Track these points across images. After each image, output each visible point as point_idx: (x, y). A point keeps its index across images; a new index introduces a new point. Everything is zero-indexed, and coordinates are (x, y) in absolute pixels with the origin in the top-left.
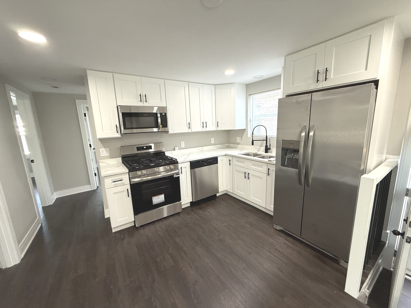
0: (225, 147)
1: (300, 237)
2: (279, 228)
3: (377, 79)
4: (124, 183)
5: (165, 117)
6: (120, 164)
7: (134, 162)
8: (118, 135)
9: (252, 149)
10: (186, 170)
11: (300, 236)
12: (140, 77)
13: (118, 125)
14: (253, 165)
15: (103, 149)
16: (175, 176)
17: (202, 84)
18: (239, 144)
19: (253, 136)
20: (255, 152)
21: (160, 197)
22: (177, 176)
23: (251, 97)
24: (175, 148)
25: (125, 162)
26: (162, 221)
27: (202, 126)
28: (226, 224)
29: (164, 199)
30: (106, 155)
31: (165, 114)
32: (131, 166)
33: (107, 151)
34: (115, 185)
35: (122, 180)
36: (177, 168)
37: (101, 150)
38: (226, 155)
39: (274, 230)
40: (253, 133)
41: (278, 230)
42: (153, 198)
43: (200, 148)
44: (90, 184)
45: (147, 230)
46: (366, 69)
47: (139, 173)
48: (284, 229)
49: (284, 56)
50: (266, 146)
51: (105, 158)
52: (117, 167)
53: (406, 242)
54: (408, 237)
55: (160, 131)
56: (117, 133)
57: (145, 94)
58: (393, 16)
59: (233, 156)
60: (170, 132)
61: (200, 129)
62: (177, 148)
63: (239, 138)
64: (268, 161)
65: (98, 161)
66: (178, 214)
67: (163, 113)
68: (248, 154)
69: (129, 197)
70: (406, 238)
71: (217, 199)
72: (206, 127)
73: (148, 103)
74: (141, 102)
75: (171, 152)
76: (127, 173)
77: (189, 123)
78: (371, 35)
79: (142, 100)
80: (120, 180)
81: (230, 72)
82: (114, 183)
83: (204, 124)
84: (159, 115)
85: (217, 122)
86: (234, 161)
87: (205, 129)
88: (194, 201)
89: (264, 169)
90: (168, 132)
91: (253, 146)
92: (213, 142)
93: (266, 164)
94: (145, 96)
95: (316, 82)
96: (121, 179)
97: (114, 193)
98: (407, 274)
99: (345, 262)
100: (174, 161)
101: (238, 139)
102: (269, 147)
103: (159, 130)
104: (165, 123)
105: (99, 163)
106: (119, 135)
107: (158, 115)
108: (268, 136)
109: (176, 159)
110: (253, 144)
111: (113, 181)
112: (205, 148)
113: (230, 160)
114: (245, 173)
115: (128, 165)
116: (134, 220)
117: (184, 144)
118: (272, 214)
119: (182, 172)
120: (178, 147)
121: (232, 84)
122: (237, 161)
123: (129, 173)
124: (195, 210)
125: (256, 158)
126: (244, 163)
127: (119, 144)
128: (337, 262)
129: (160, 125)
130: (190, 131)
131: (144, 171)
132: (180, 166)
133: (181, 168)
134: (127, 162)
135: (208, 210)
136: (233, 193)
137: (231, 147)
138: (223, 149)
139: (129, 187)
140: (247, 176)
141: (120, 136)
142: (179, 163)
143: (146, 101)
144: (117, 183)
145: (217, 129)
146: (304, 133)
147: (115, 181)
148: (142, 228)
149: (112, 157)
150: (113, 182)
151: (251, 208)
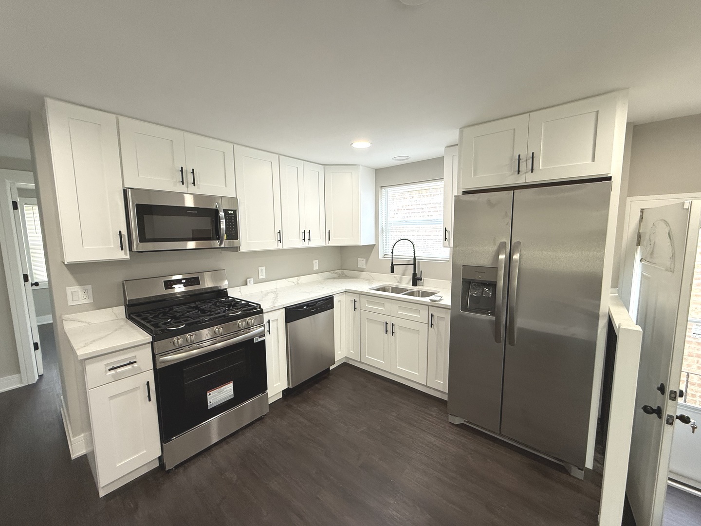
0: (336, 275)
1: (500, 434)
2: (458, 421)
3: (609, 176)
4: (139, 368)
5: (233, 218)
6: (122, 323)
7: (160, 316)
8: (124, 255)
9: (389, 280)
10: (277, 324)
11: (499, 432)
12: (182, 133)
13: (125, 232)
14: (401, 308)
15: (77, 289)
16: (257, 340)
17: (302, 161)
18: (362, 270)
19: (392, 258)
20: (395, 284)
21: (225, 390)
22: (260, 340)
23: (383, 190)
24: (248, 280)
25: (138, 316)
26: (227, 443)
27: (302, 237)
28: (365, 428)
29: (233, 393)
30: (85, 302)
31: (235, 211)
32: (156, 326)
33: (85, 291)
34: (113, 376)
35: (135, 362)
36: (261, 324)
37: (69, 290)
38: (345, 292)
39: (450, 427)
40: (392, 253)
41: (457, 426)
42: (208, 394)
43: (295, 279)
44: (19, 372)
45: (193, 470)
46: (593, 160)
47: (179, 340)
48: (466, 422)
49: (460, 127)
50: (414, 275)
51: (80, 309)
52: (116, 330)
53: (667, 423)
54: (668, 415)
55: (222, 246)
56: (122, 249)
57: (193, 170)
58: (628, 88)
59: (361, 294)
60: (243, 249)
61: (298, 244)
62: (251, 281)
63: (362, 259)
64: (430, 301)
65: (61, 317)
66: (261, 419)
67: (231, 210)
68: (383, 289)
69: (150, 400)
70: (666, 417)
71: (331, 377)
72: (310, 239)
73: (198, 188)
74: (183, 184)
75: (240, 289)
76: (149, 343)
77: (280, 233)
78: (598, 111)
79: (184, 182)
80: (128, 362)
81: (361, 144)
82: (113, 372)
83: (306, 235)
84: (222, 214)
85: (327, 231)
86: (365, 303)
87: (307, 244)
88: (290, 387)
89: (423, 316)
90: (237, 249)
91: (393, 275)
92: (316, 267)
93: (427, 306)
94: (193, 173)
95: (517, 173)
96: (132, 361)
97: (111, 398)
98: (670, 479)
99: (579, 469)
100: (255, 308)
101: (361, 263)
102: (418, 276)
103: (221, 244)
104: (233, 232)
105: (64, 322)
106: (126, 254)
107: (220, 213)
108: (416, 258)
109: (259, 305)
110: (392, 271)
111: (111, 367)
112: (304, 279)
113: (355, 301)
114: (386, 323)
115: (148, 325)
116: (160, 454)
117: (264, 273)
118: (446, 398)
119: (269, 331)
120: (252, 279)
121: (354, 166)
122: (369, 302)
123: (152, 343)
124: (295, 406)
125: (401, 296)
126: (383, 305)
127: (119, 276)
128: (565, 471)
129: (223, 235)
130: (280, 247)
131: (191, 336)
132: (266, 317)
133: (269, 322)
134: (141, 316)
135: (322, 402)
136: (360, 362)
137: (347, 276)
138: (335, 280)
139: (150, 377)
140: (389, 329)
141: (128, 257)
142: (264, 312)
143: (194, 183)
144: (119, 370)
145: (327, 244)
146: (503, 255)
147: (115, 366)
148: (181, 470)
149: (99, 304)
150: (110, 370)
151: (396, 387)
